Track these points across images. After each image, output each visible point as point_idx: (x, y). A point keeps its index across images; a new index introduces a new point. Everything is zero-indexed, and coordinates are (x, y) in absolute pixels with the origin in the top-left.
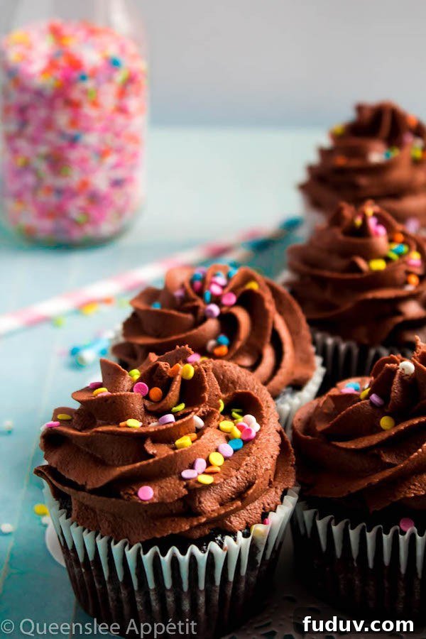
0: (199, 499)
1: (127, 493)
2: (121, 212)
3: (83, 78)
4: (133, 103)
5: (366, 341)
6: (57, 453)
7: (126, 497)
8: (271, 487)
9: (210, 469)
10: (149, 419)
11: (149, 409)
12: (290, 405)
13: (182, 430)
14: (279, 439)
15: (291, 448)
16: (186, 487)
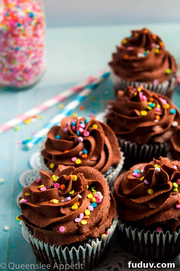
0: (82, 228)
1: (55, 229)
2: (37, 75)
3: (19, 25)
4: (40, 32)
5: (140, 143)
6: (26, 211)
7: (54, 230)
8: (108, 218)
9: (85, 217)
10: (61, 198)
11: (61, 194)
12: (112, 175)
13: (74, 202)
14: (110, 198)
15: (115, 201)
16: (77, 226)
